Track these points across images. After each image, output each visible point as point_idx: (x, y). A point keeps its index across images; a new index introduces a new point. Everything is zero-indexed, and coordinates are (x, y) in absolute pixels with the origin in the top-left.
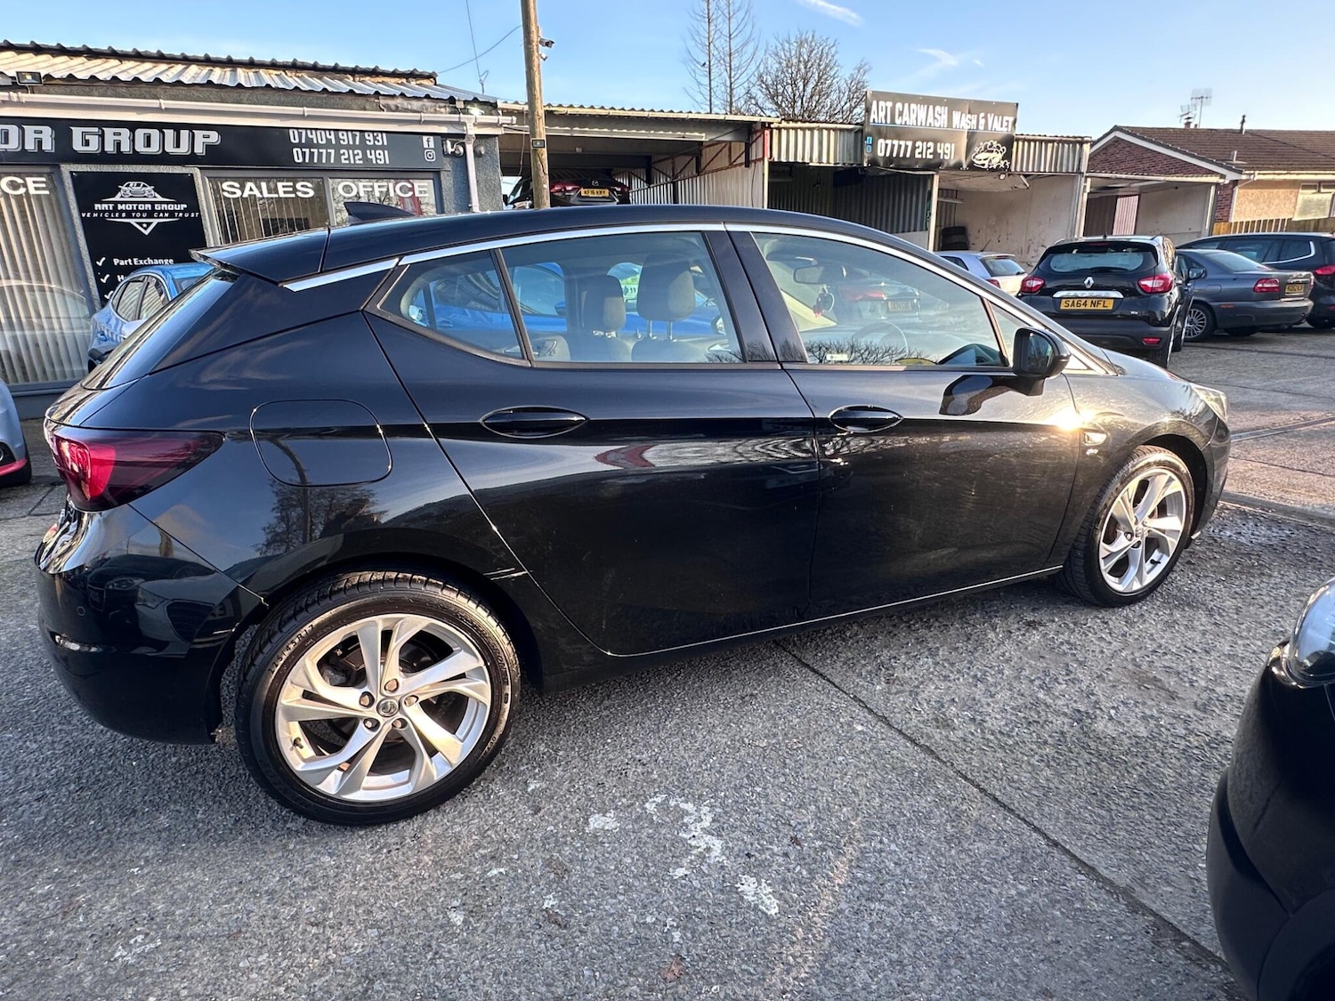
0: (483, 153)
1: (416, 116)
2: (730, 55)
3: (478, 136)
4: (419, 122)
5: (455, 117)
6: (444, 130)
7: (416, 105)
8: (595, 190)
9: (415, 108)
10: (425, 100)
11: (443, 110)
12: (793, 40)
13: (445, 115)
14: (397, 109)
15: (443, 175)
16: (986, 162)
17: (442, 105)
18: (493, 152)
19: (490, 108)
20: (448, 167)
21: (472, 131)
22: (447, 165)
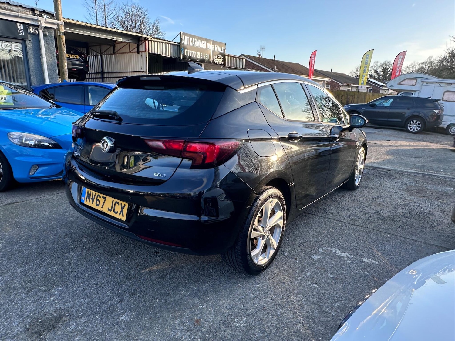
0: (47, 35)
1: (16, 14)
2: (104, 6)
3: (46, 28)
4: (17, 17)
5: (36, 18)
6: (29, 22)
7: (15, 8)
8: (73, 55)
9: (14, 10)
10: (19, 7)
11: (28, 13)
12: (129, 5)
13: (29, 15)
14: (5, 9)
15: (27, 42)
16: (218, 62)
17: (28, 11)
18: (51, 35)
19: (51, 16)
20: (30, 39)
21: (44, 25)
22: (30, 37)
